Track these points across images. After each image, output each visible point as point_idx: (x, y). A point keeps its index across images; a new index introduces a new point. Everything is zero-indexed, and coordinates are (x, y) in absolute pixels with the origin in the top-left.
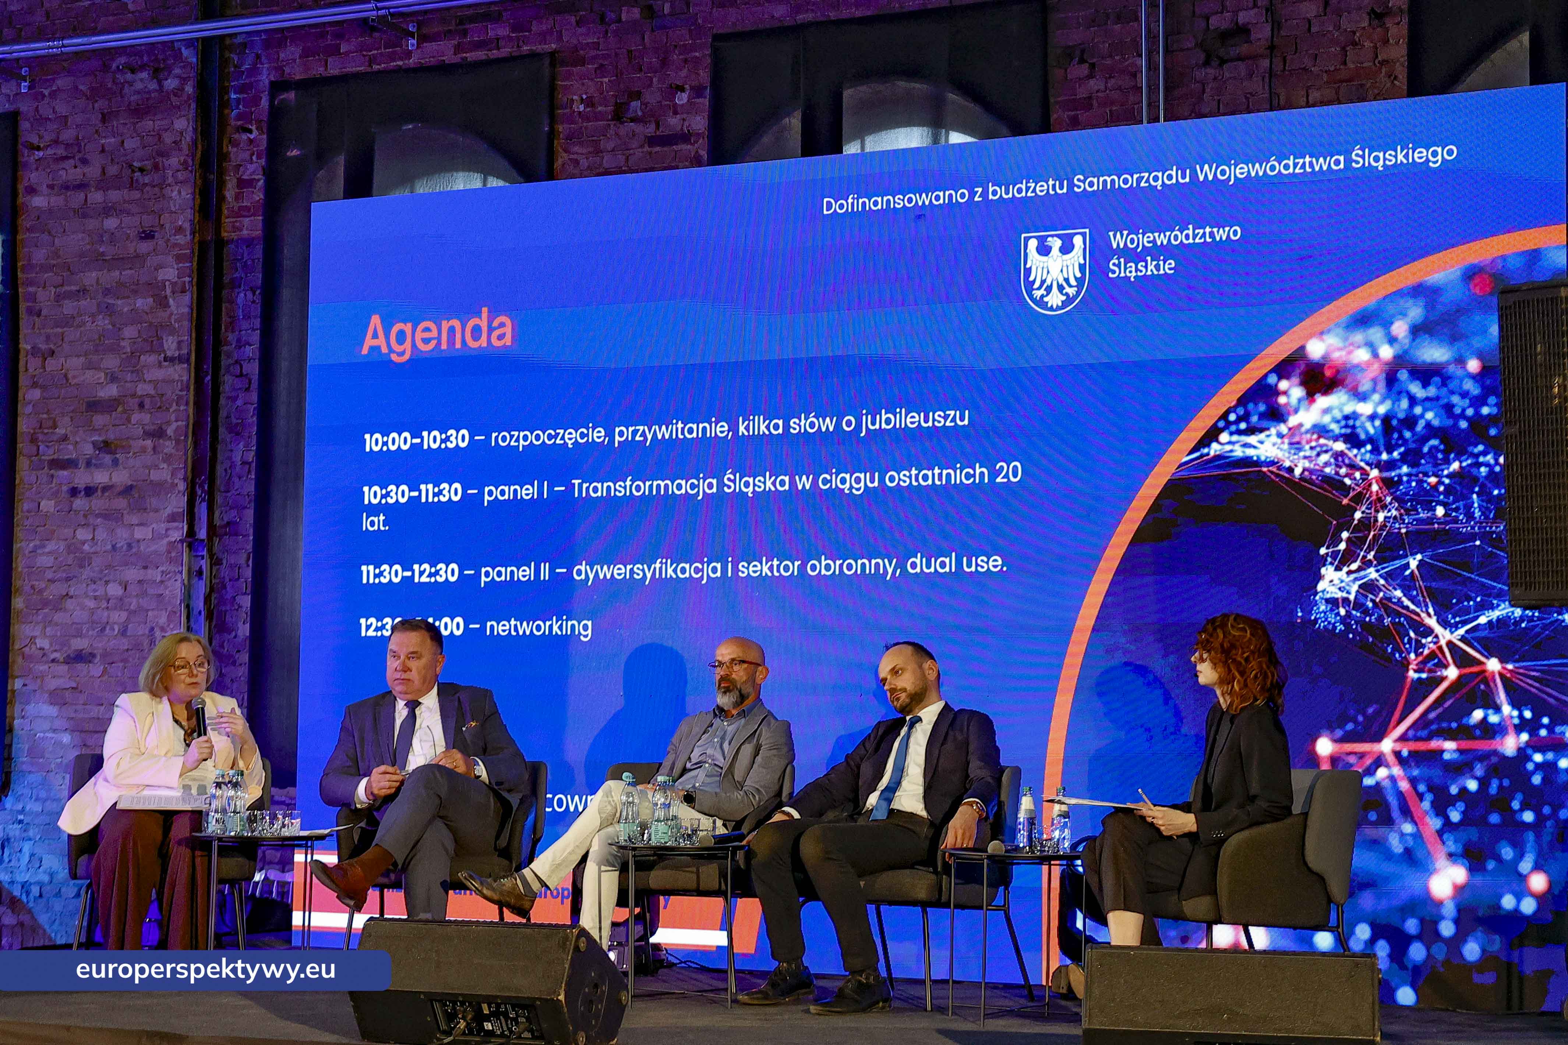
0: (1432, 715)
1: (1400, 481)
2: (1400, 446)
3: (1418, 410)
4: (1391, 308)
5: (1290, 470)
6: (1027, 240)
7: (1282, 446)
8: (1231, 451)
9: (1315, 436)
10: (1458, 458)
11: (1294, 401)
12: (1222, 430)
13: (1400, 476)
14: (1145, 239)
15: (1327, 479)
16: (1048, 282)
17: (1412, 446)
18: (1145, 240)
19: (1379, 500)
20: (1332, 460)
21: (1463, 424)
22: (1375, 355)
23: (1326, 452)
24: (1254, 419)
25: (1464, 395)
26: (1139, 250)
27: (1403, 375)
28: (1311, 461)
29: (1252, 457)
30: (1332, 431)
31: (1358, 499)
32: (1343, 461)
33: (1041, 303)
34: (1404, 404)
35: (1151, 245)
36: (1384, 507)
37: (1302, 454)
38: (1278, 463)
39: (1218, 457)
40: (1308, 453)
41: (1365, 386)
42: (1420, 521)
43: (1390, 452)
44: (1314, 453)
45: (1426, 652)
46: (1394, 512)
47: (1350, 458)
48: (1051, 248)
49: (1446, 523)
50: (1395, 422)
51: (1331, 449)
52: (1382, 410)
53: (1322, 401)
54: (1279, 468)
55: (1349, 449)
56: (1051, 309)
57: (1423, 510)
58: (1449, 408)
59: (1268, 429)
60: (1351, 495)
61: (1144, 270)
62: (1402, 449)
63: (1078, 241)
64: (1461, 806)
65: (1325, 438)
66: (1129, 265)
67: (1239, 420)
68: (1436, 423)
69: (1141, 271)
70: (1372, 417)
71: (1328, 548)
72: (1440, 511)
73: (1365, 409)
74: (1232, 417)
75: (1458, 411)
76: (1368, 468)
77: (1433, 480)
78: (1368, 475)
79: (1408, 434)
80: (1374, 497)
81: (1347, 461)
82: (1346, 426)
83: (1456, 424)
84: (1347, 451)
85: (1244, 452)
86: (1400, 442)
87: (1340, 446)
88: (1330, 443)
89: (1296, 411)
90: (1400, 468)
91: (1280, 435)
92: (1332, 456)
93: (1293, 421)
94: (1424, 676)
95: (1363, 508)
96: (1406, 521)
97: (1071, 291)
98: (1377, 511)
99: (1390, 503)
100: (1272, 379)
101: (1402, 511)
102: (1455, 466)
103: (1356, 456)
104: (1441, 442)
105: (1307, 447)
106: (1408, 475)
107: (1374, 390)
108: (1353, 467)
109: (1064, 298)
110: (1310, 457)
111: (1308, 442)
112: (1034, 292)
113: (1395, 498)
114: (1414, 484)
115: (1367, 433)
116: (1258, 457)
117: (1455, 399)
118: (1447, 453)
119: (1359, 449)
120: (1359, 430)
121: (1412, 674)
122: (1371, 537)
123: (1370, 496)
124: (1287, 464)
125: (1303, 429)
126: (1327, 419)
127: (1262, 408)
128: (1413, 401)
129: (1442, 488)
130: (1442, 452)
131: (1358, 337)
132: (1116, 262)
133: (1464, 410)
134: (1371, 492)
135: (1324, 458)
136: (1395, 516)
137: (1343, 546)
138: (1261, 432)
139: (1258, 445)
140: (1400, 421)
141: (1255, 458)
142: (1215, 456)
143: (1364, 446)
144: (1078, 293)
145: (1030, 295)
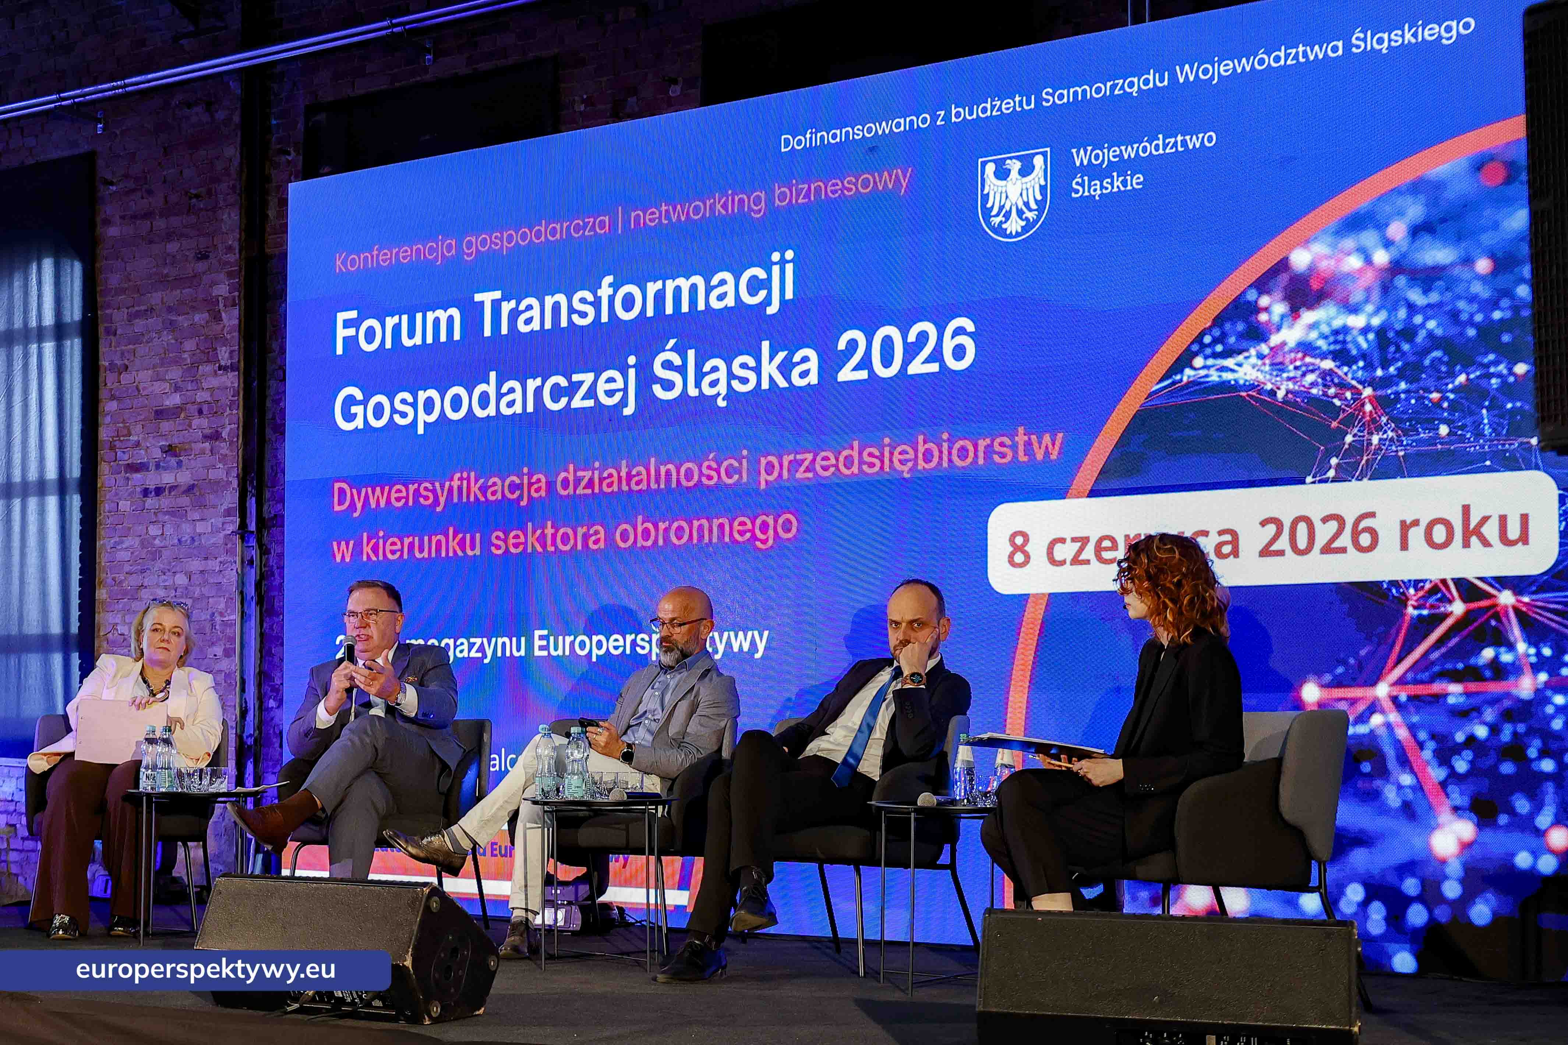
0: (1433, 656)
1: (1397, 399)
2: (1397, 360)
3: (1418, 319)
4: (1386, 209)
5: (1273, 393)
6: (984, 164)
7: (1263, 368)
8: (1207, 376)
9: (1300, 355)
10: (1465, 370)
11: (1276, 318)
12: (1196, 354)
13: (1397, 394)
14: (1111, 154)
15: (1313, 401)
16: (1007, 207)
17: (1412, 358)
18: (1109, 155)
19: (1373, 420)
20: (1320, 380)
21: (1471, 332)
22: (1368, 261)
23: (1312, 371)
24: (1232, 340)
25: (1473, 299)
26: (1104, 166)
28: (1295, 383)
29: (1229, 382)
30: (1319, 348)
31: (1349, 422)
32: (1332, 380)
33: (999, 230)
34: (1402, 313)
35: (1117, 159)
36: (1379, 428)
37: (1285, 375)
38: (1258, 385)
39: (1191, 383)
40: (1292, 374)
41: (1357, 296)
42: (1420, 442)
43: (1385, 368)
44: (1299, 373)
45: (1428, 586)
46: (1390, 434)
47: (1339, 377)
48: (1010, 170)
49: (1452, 443)
50: (1391, 334)
51: (1319, 368)
52: (1376, 321)
53: (1308, 317)
54: (1260, 392)
55: (1339, 367)
56: (1010, 236)
57: (1424, 429)
58: (1455, 315)
59: (1247, 350)
60: (1341, 417)
61: (1110, 187)
62: (1400, 364)
63: (1038, 161)
64: (1468, 754)
65: (1312, 357)
66: (1093, 183)
67: (1215, 341)
68: (1439, 332)
69: (1107, 189)
70: (1365, 331)
71: (1313, 477)
72: (1444, 430)
73: (1357, 321)
74: (1207, 339)
75: (1464, 317)
76: (1360, 387)
77: (1435, 396)
78: (1361, 394)
79: (1406, 347)
80: (1368, 418)
81: (1336, 380)
82: (1336, 342)
83: (1462, 334)
84: (1336, 370)
85: (1220, 376)
86: (1398, 355)
87: (1328, 364)
88: (1317, 361)
89: (1279, 329)
90: (1397, 384)
91: (1261, 357)
92: (1318, 376)
93: (1275, 340)
94: (1425, 612)
95: (1355, 431)
96: (1405, 443)
97: (1032, 216)
98: (1371, 434)
99: (1386, 425)
100: (1252, 295)
101: (1400, 432)
102: (1462, 378)
103: (1346, 374)
104: (1445, 353)
105: (1291, 367)
106: (1406, 392)
107: (1367, 300)
108: (1343, 386)
109: (1023, 223)
110: (1294, 378)
111: (1292, 362)
112: (992, 219)
113: (1391, 419)
114: (1413, 401)
115: (1358, 347)
116: (1236, 381)
118: (1451, 365)
119: (1350, 367)
120: (1350, 346)
121: (1411, 611)
122: (1363, 462)
123: (1363, 417)
124: (1269, 386)
125: (1287, 349)
126: (1313, 335)
127: (1240, 327)
128: (1412, 308)
129: (1445, 405)
130: (1446, 364)
131: (1349, 243)
132: (1080, 180)
133: (1472, 315)
134: (1364, 413)
135: (1310, 378)
136: (1392, 437)
137: (1331, 473)
138: (1239, 353)
139: (1236, 368)
140: (1397, 333)
141: (1233, 382)
142: (1189, 383)
143: (1356, 362)
144: (1039, 217)
145: (988, 223)
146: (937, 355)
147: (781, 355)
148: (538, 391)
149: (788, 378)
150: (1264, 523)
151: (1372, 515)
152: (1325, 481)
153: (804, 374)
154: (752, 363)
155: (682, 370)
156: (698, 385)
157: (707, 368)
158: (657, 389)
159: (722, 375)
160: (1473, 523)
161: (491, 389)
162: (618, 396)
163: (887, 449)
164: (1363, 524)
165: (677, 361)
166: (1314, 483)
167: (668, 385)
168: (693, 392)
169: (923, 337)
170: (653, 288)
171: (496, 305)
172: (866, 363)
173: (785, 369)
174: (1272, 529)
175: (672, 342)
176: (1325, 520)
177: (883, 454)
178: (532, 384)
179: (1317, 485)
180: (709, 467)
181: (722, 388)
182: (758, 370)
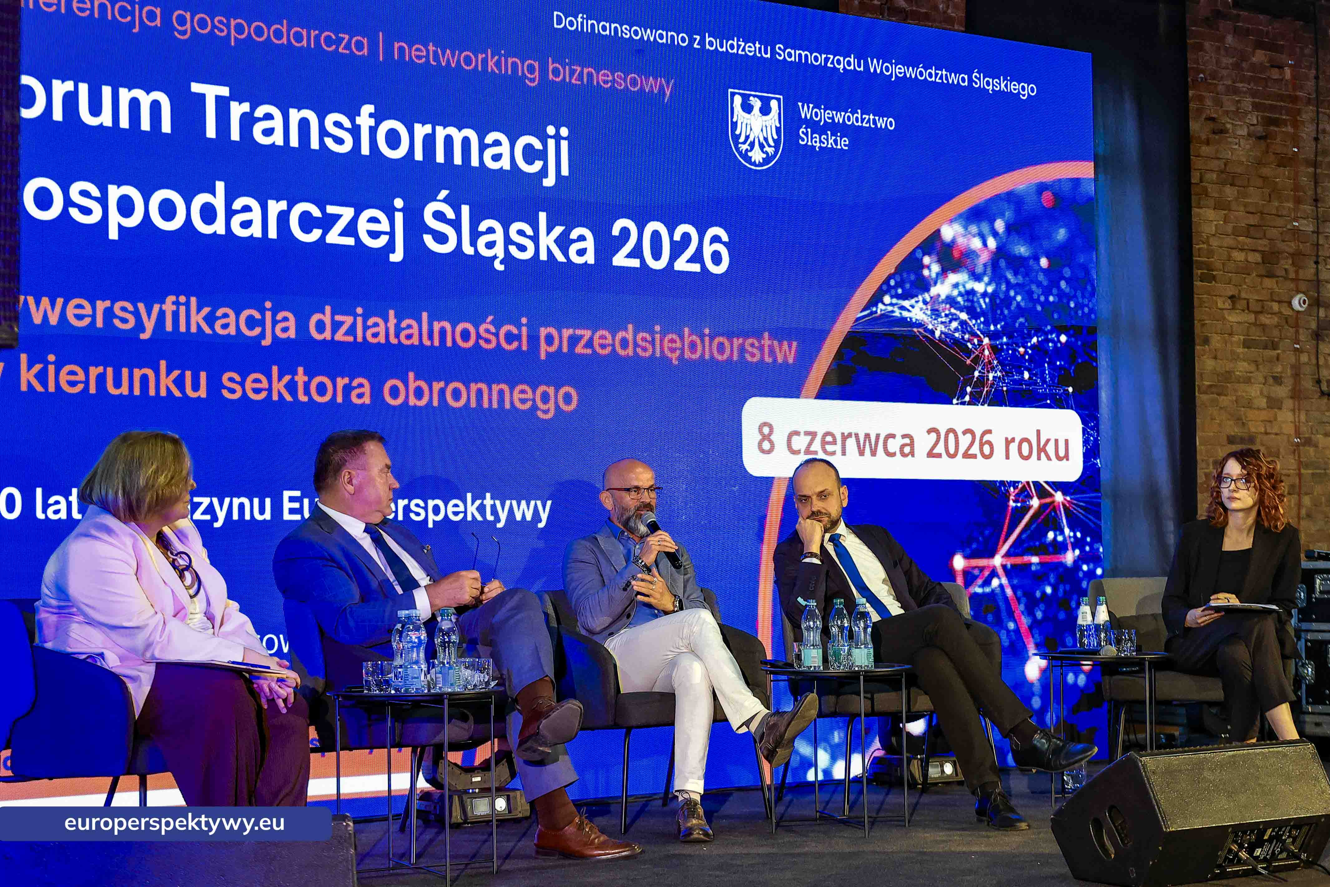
0: (1024, 536)
1: (1002, 349)
2: (1002, 320)
3: (1012, 293)
4: (994, 208)
5: (932, 332)
6: (733, 94)
7: (926, 311)
8: (893, 312)
9: (948, 306)
10: (1035, 335)
11: (934, 275)
12: (886, 293)
13: (1002, 344)
15: (956, 341)
16: (751, 139)
17: (1009, 321)
18: (825, 115)
19: (990, 362)
20: (959, 327)
22: (985, 244)
23: (955, 320)
24: (908, 286)
25: (1039, 284)
26: (822, 124)
27: (1003, 263)
28: (945, 327)
29: (907, 318)
30: (959, 303)
31: (976, 360)
32: (966, 329)
33: (746, 156)
34: (1003, 287)
35: (830, 121)
36: (993, 369)
37: (940, 320)
38: (924, 325)
39: (882, 316)
40: (944, 320)
41: (979, 269)
42: (1015, 382)
43: (995, 325)
44: (948, 319)
45: (1020, 486)
46: (999, 374)
47: (970, 327)
48: (753, 107)
49: (1030, 385)
50: (998, 301)
51: (959, 318)
52: (990, 289)
53: (953, 278)
54: (925, 330)
55: (970, 319)
56: (754, 164)
57: (1016, 373)
58: (1030, 293)
59: (917, 296)
60: (972, 357)
61: (826, 142)
62: (1003, 323)
63: (774, 104)
64: (1042, 606)
65: (955, 309)
66: (814, 136)
67: (898, 285)
68: (1022, 304)
69: (824, 143)
70: (985, 295)
71: (958, 400)
72: (1026, 375)
73: (979, 287)
74: (892, 283)
75: (1035, 296)
76: (982, 336)
77: (1022, 350)
78: (982, 342)
79: (1006, 312)
80: (986, 360)
81: (969, 329)
82: (968, 300)
83: (1034, 307)
84: (968, 320)
85: (901, 314)
86: (1002, 317)
88: (958, 313)
89: (935, 283)
90: (1002, 339)
91: (925, 303)
92: (959, 324)
93: (934, 291)
94: (1019, 505)
95: (980, 368)
96: (1007, 381)
97: (771, 150)
98: (988, 372)
99: (997, 366)
100: (919, 254)
101: (1004, 373)
102: (1035, 340)
104: (1026, 321)
105: (943, 314)
106: (1006, 344)
107: (984, 273)
108: (973, 334)
109: (764, 156)
110: (945, 322)
111: (944, 310)
112: (740, 146)
113: (999, 362)
114: (1010, 352)
115: (981, 306)
116: (911, 319)
117: (1034, 287)
118: (1029, 329)
119: (976, 320)
120: (976, 305)
121: (1012, 504)
122: (985, 392)
123: (984, 359)
124: (930, 327)
125: (940, 300)
126: (955, 293)
127: (913, 277)
128: (1009, 285)
129: (1027, 357)
130: (1027, 328)
131: (974, 229)
132: (805, 130)
133: (1039, 296)
134: (984, 356)
135: (954, 325)
136: (1000, 376)
137: (967, 398)
138: (912, 298)
139: (910, 308)
140: (1002, 300)
141: (909, 320)
142: (882, 315)
143: (979, 318)
144: (776, 152)
145: (737, 149)
146: (697, 257)
147: (558, 230)
148: (283, 217)
149: (566, 254)
150: (930, 431)
151: (989, 432)
152: (963, 403)
153: (581, 252)
154: (529, 232)
155: (456, 224)
156: (473, 243)
157: (483, 227)
158: (428, 239)
159: (499, 236)
160: (1042, 443)
161: (219, 202)
162: (384, 240)
163: (658, 336)
164: (986, 438)
165: (450, 214)
166: (957, 404)
167: (441, 238)
168: (468, 250)
169: (686, 237)
170: (421, 130)
171: (222, 105)
172: (637, 252)
173: (564, 242)
174: (934, 435)
175: (443, 194)
176: (965, 433)
177: (653, 339)
178: (275, 207)
179: (959, 406)
180: (487, 331)
181: (499, 251)
182: (535, 239)
